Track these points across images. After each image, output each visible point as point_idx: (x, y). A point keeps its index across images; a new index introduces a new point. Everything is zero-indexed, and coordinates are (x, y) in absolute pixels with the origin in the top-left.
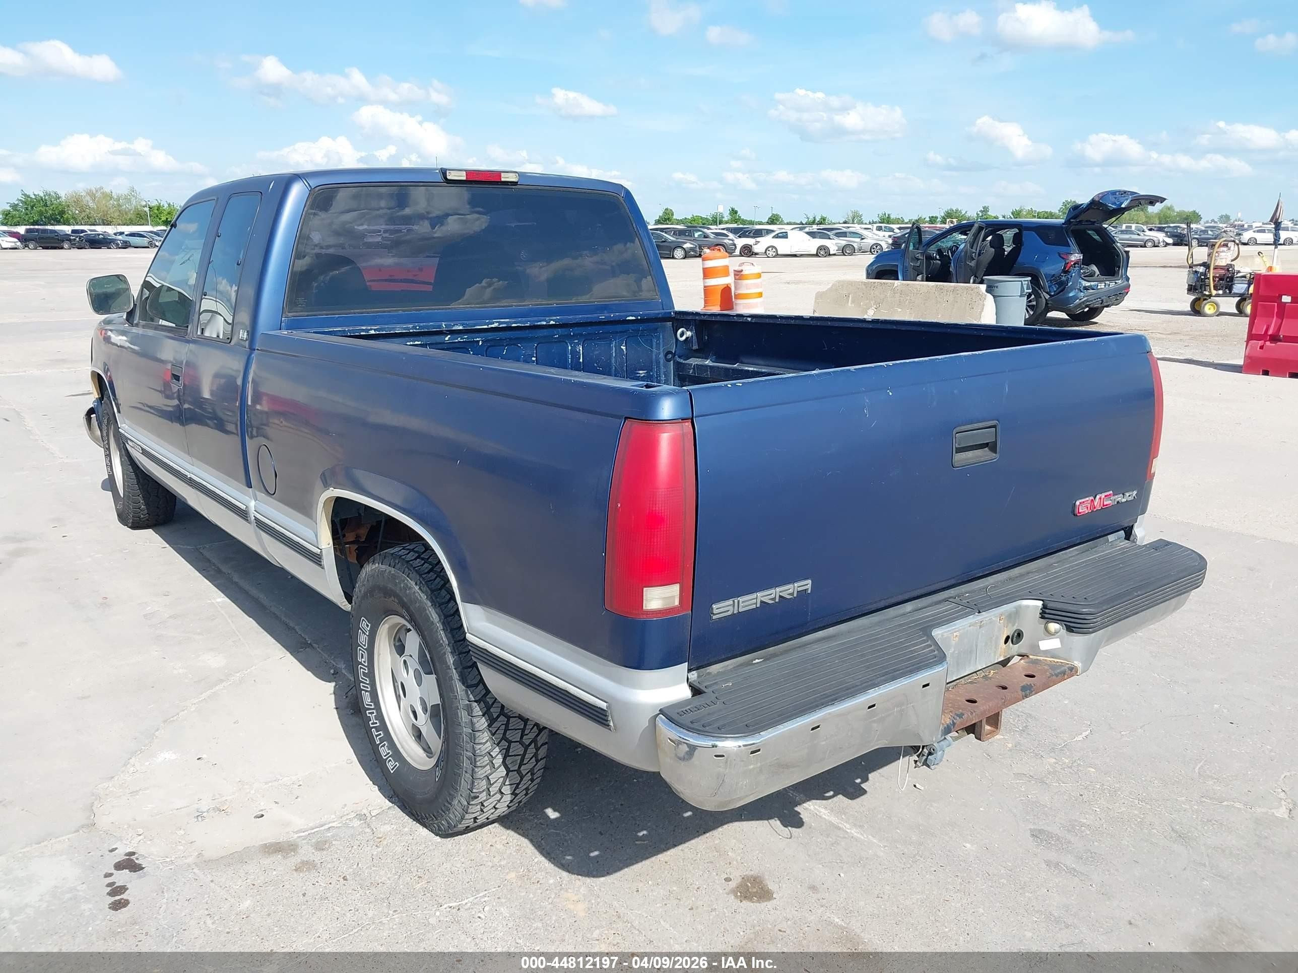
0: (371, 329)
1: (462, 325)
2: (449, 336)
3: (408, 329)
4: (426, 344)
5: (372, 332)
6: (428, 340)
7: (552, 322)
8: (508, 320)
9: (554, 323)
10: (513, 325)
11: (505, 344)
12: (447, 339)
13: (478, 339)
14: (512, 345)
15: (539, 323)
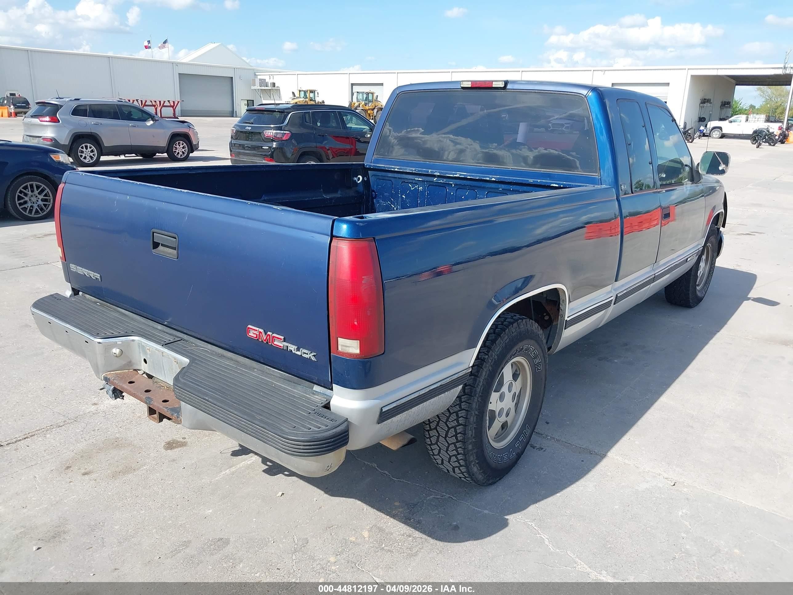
0: (396, 168)
1: (439, 172)
2: (436, 178)
3: (412, 170)
4: (425, 181)
5: (396, 170)
6: (425, 179)
7: (493, 179)
8: (465, 174)
9: (495, 180)
10: (468, 177)
11: (467, 189)
12: (435, 180)
13: (451, 183)
14: (472, 190)
15: (485, 178)
